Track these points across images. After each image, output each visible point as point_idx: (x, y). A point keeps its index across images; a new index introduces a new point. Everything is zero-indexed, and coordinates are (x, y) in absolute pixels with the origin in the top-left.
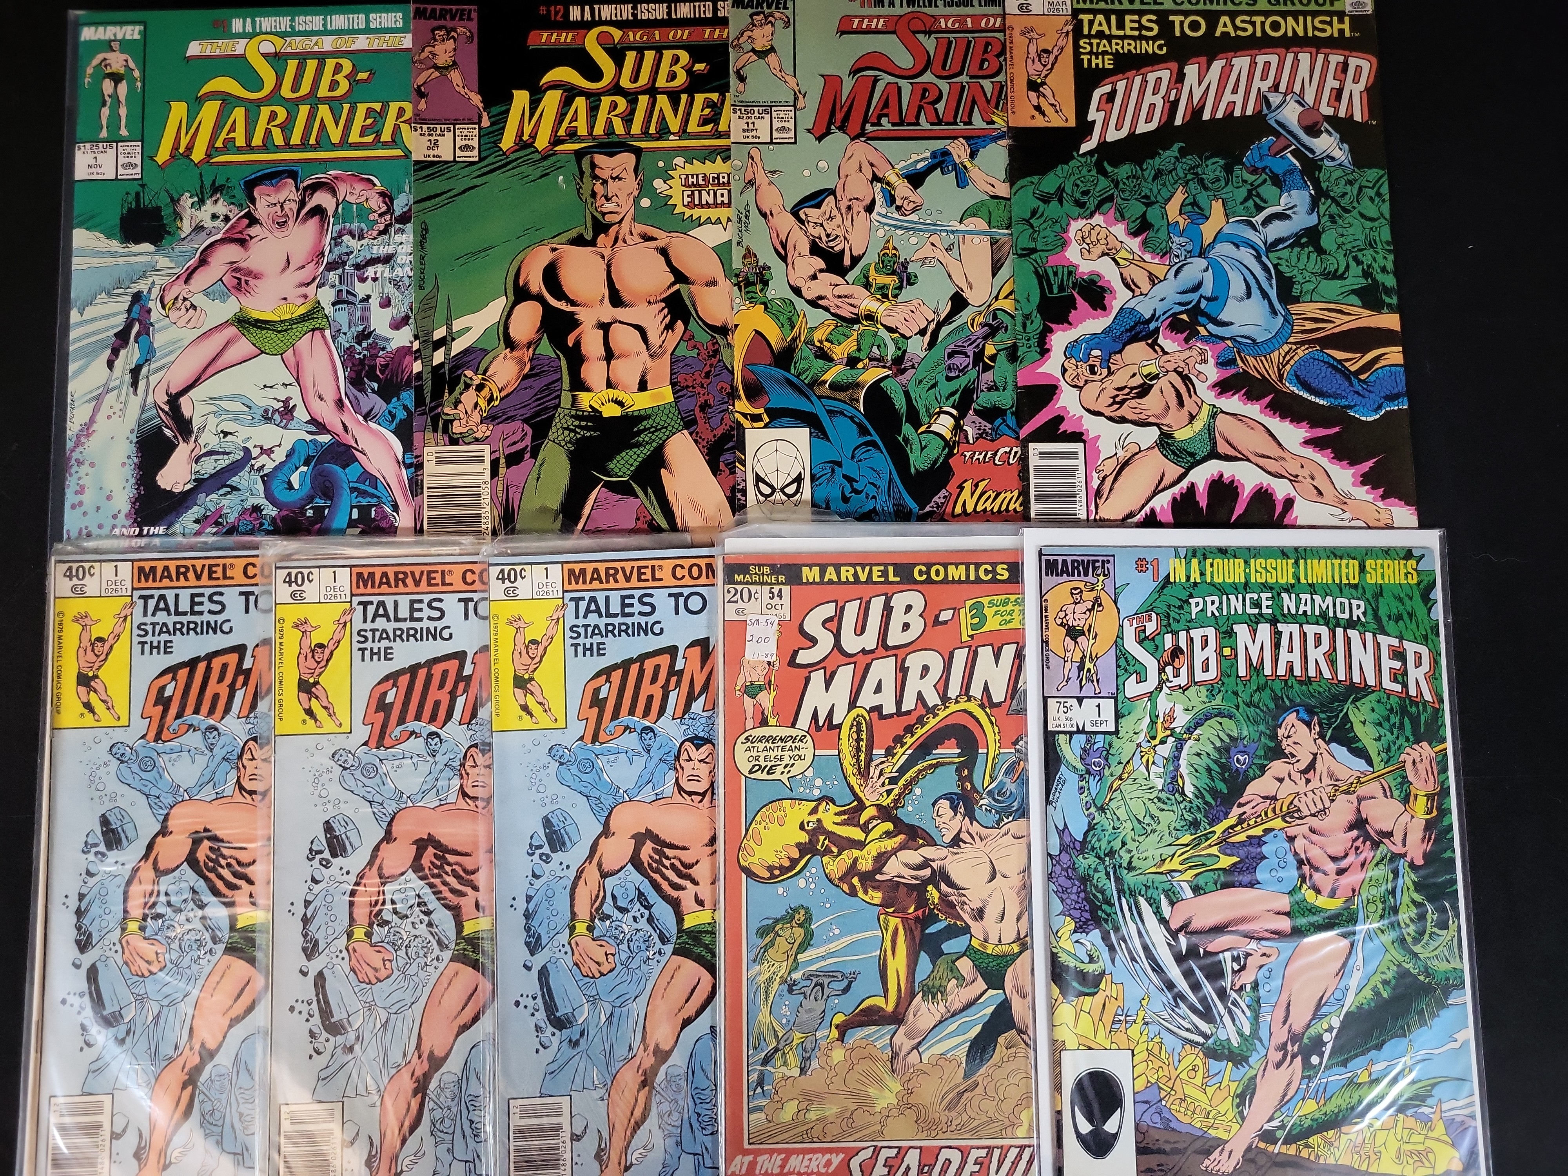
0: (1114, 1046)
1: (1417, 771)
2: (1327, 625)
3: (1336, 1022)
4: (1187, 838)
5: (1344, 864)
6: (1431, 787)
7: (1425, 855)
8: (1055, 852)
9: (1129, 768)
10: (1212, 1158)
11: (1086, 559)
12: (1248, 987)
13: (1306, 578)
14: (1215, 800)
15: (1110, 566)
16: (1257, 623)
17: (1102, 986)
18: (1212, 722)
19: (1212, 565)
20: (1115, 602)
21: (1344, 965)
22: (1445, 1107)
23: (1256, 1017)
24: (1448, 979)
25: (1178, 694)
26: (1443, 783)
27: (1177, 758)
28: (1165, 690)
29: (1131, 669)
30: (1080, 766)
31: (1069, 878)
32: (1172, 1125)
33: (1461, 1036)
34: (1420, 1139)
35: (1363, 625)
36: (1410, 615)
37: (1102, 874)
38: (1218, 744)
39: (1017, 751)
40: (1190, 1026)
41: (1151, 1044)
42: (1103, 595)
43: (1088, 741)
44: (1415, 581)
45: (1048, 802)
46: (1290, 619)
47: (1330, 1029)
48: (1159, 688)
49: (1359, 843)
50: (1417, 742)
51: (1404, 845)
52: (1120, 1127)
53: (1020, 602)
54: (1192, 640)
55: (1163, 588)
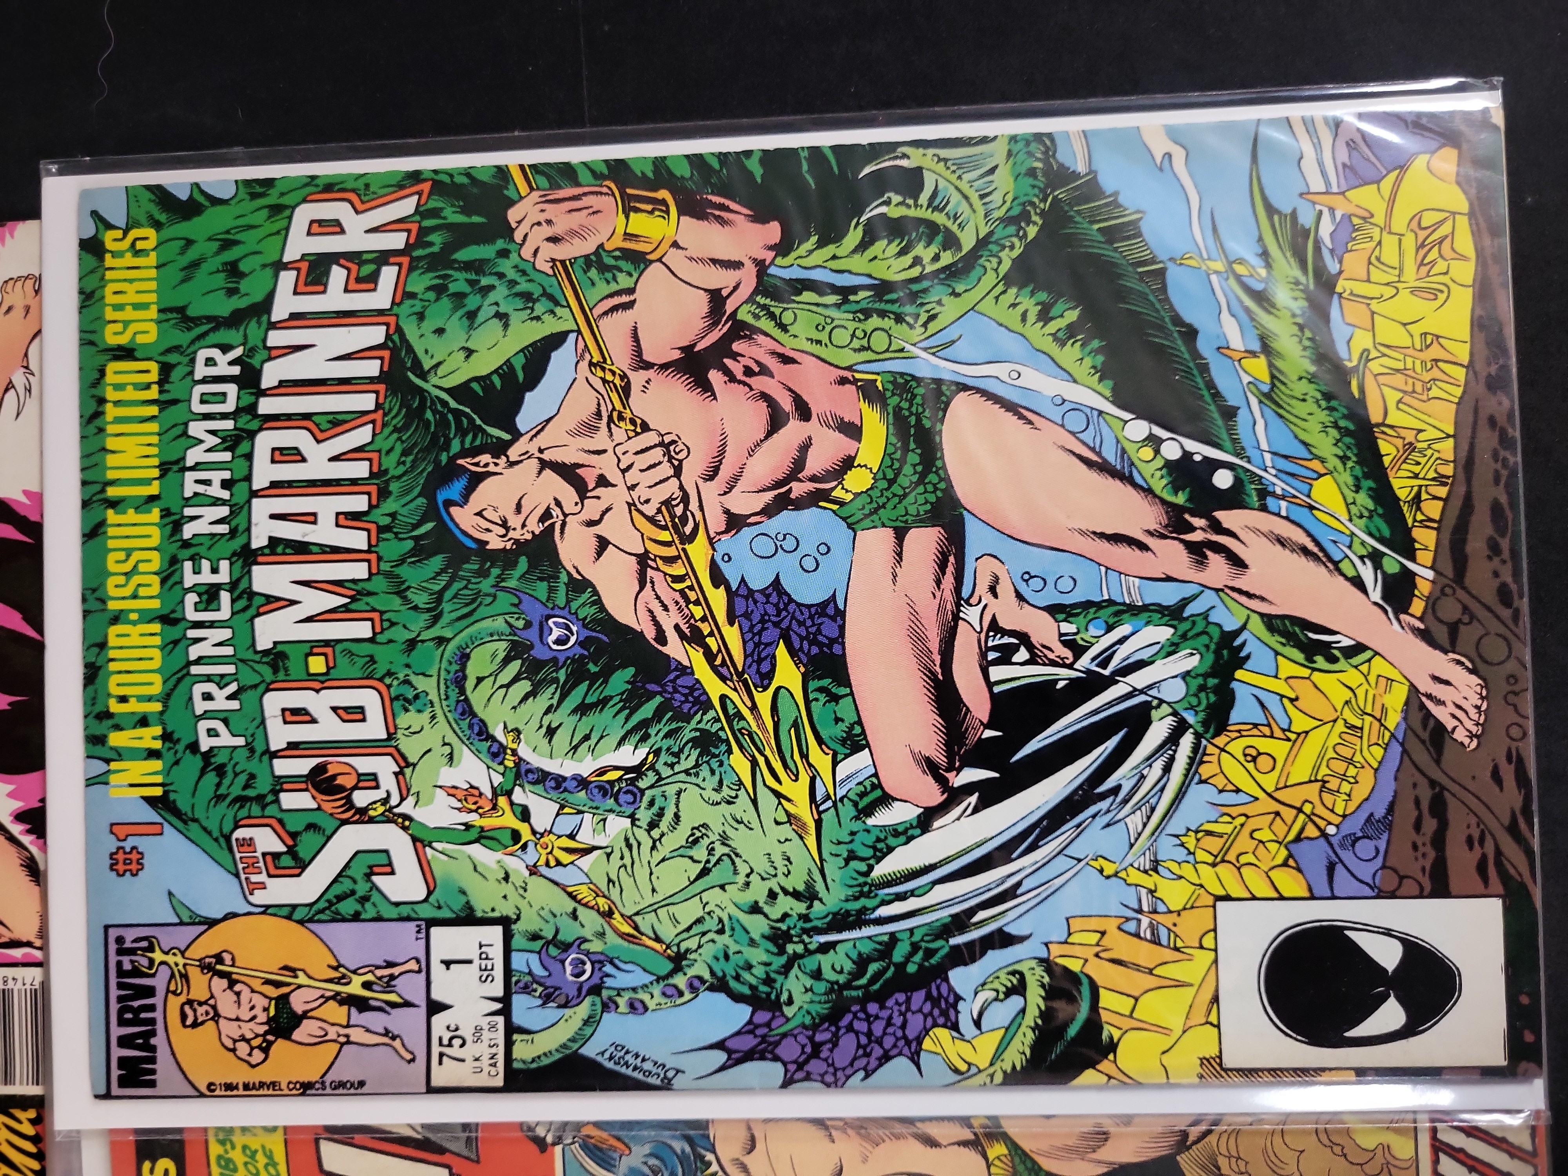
0: (1208, 941)
1: (573, 233)
2: (252, 435)
3: (1139, 429)
4: (739, 762)
5: (786, 403)
6: (607, 203)
7: (760, 217)
8: (776, 1071)
9: (584, 893)
10: (1450, 723)
11: (114, 993)
12: (1066, 627)
13: (147, 482)
14: (651, 696)
15: (130, 935)
16: (251, 594)
17: (1075, 966)
18: (477, 698)
19: (123, 699)
20: (212, 923)
21: (1011, 407)
22: (1317, 185)
23: (1133, 610)
24: (1032, 173)
25: (417, 779)
26: (597, 176)
27: (559, 781)
28: (406, 808)
29: (362, 888)
30: (583, 1010)
31: (835, 1042)
32: (1380, 813)
33: (1159, 146)
34: (1390, 242)
35: (251, 352)
36: (227, 244)
37: (826, 961)
38: (525, 686)
39: (558, 1141)
40: (1158, 765)
41: (1201, 855)
42: (197, 952)
43: (527, 990)
44: (151, 233)
45: (666, 1086)
46: (241, 520)
47: (1154, 442)
48: (405, 822)
49: (737, 368)
50: (508, 232)
51: (737, 265)
52: (1388, 933)
53: (226, 1135)
54: (292, 746)
55: (177, 813)
